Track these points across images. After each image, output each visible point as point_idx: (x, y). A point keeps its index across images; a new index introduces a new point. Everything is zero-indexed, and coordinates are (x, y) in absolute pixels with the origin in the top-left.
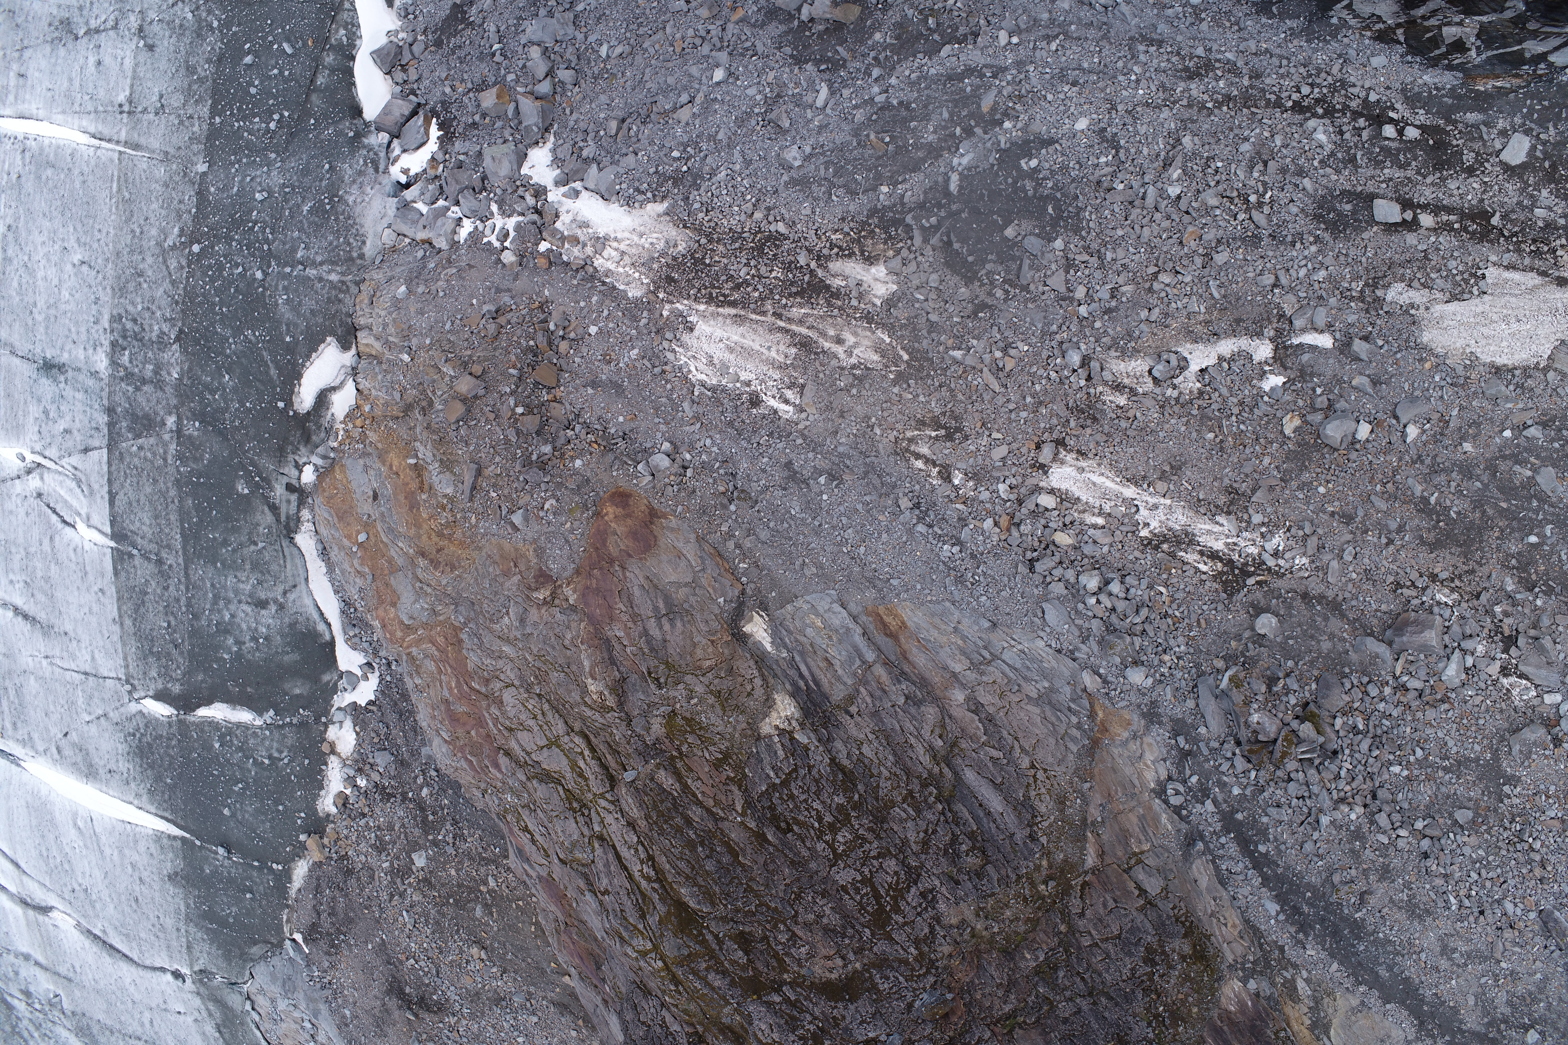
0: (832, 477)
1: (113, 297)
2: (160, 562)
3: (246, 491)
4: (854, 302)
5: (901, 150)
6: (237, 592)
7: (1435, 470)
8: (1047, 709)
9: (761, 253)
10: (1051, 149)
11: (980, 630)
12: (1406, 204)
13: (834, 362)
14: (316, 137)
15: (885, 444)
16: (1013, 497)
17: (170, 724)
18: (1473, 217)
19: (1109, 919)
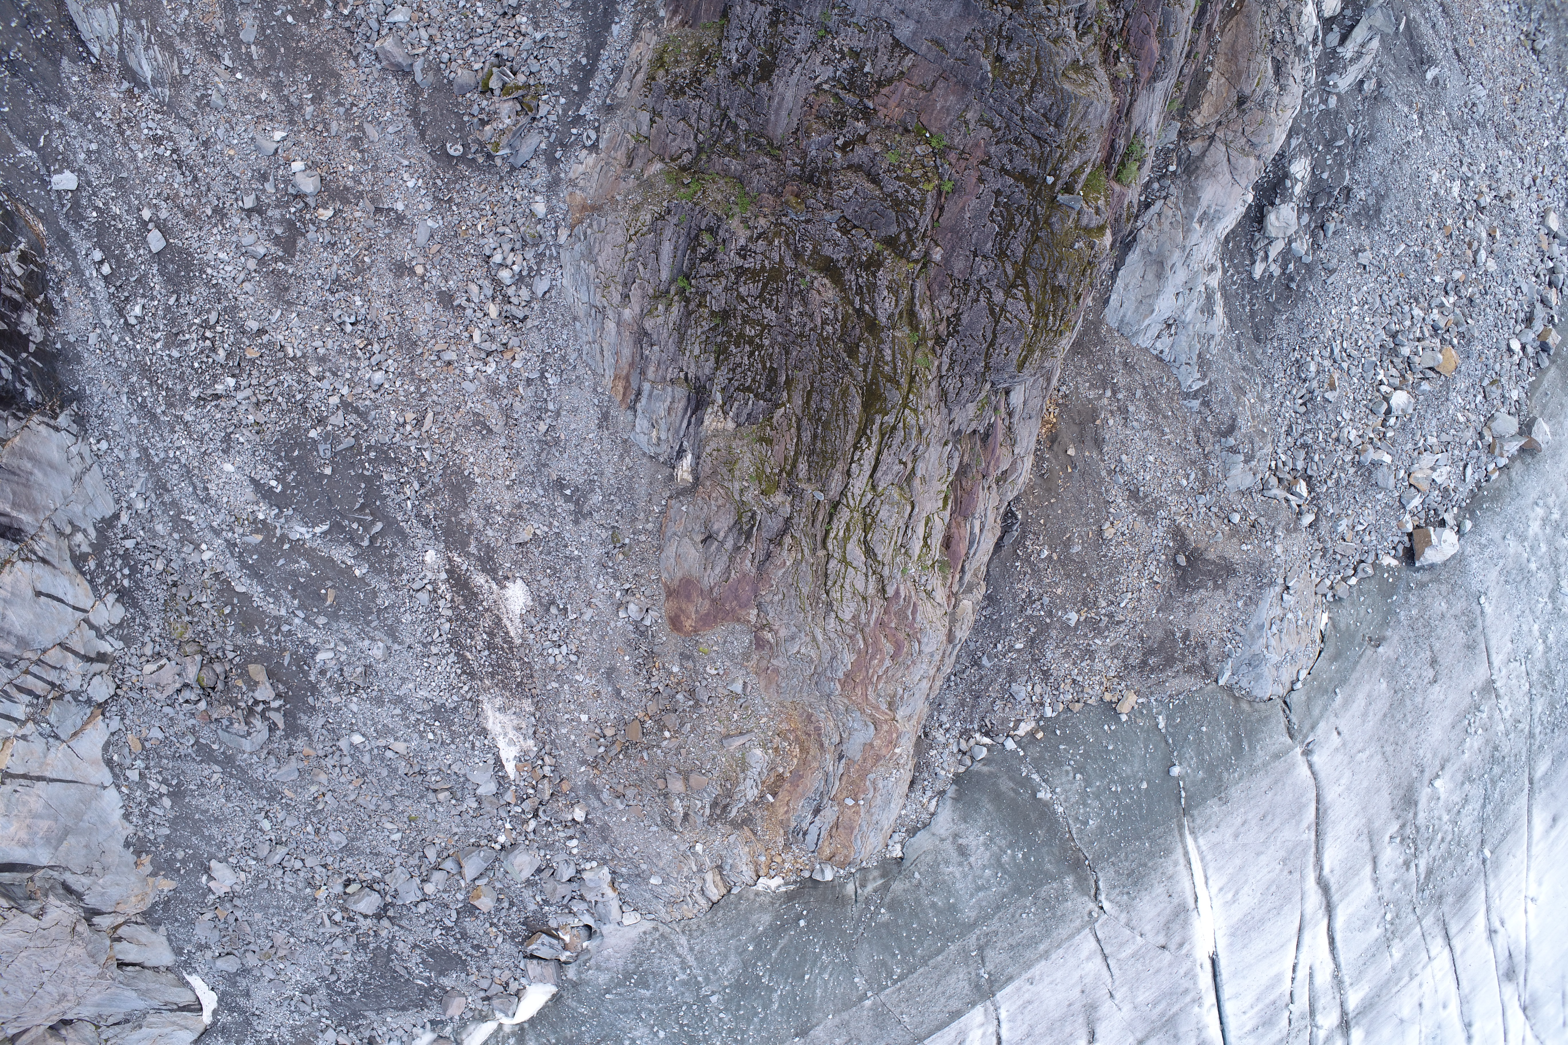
0: (562, 487)
6: (965, 876)
7: (291, 107)
8: (594, 253)
10: (258, 478)
11: (583, 326)
12: (144, 232)
16: (491, 360)
19: (679, 132)
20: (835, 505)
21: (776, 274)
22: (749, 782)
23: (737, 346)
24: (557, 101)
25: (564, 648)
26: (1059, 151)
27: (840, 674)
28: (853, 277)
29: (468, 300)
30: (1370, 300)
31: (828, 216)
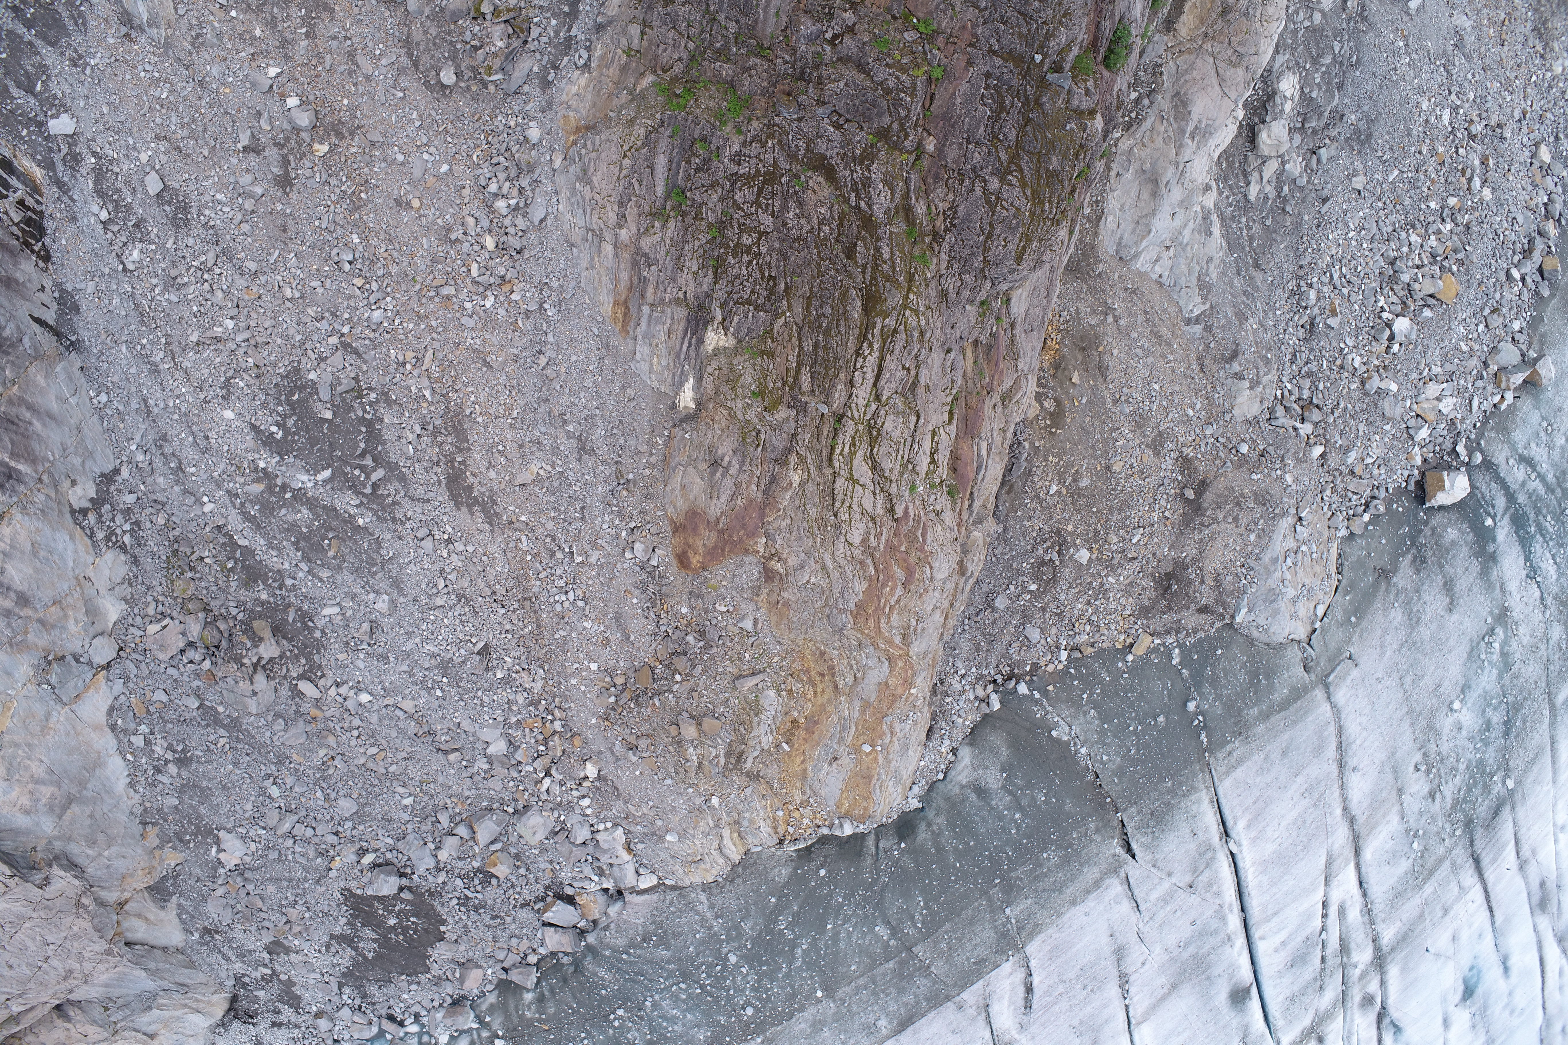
0: (565, 422)
8: (589, 174)
10: (258, 424)
11: (580, 252)
19: (670, 41)
20: (840, 419)
21: (771, 177)
22: (763, 728)
23: (735, 256)
24: (549, 23)
25: (571, 595)
26: (1046, 27)
27: (852, 605)
28: (848, 173)
29: (465, 234)
30: (1367, 226)
31: (820, 110)
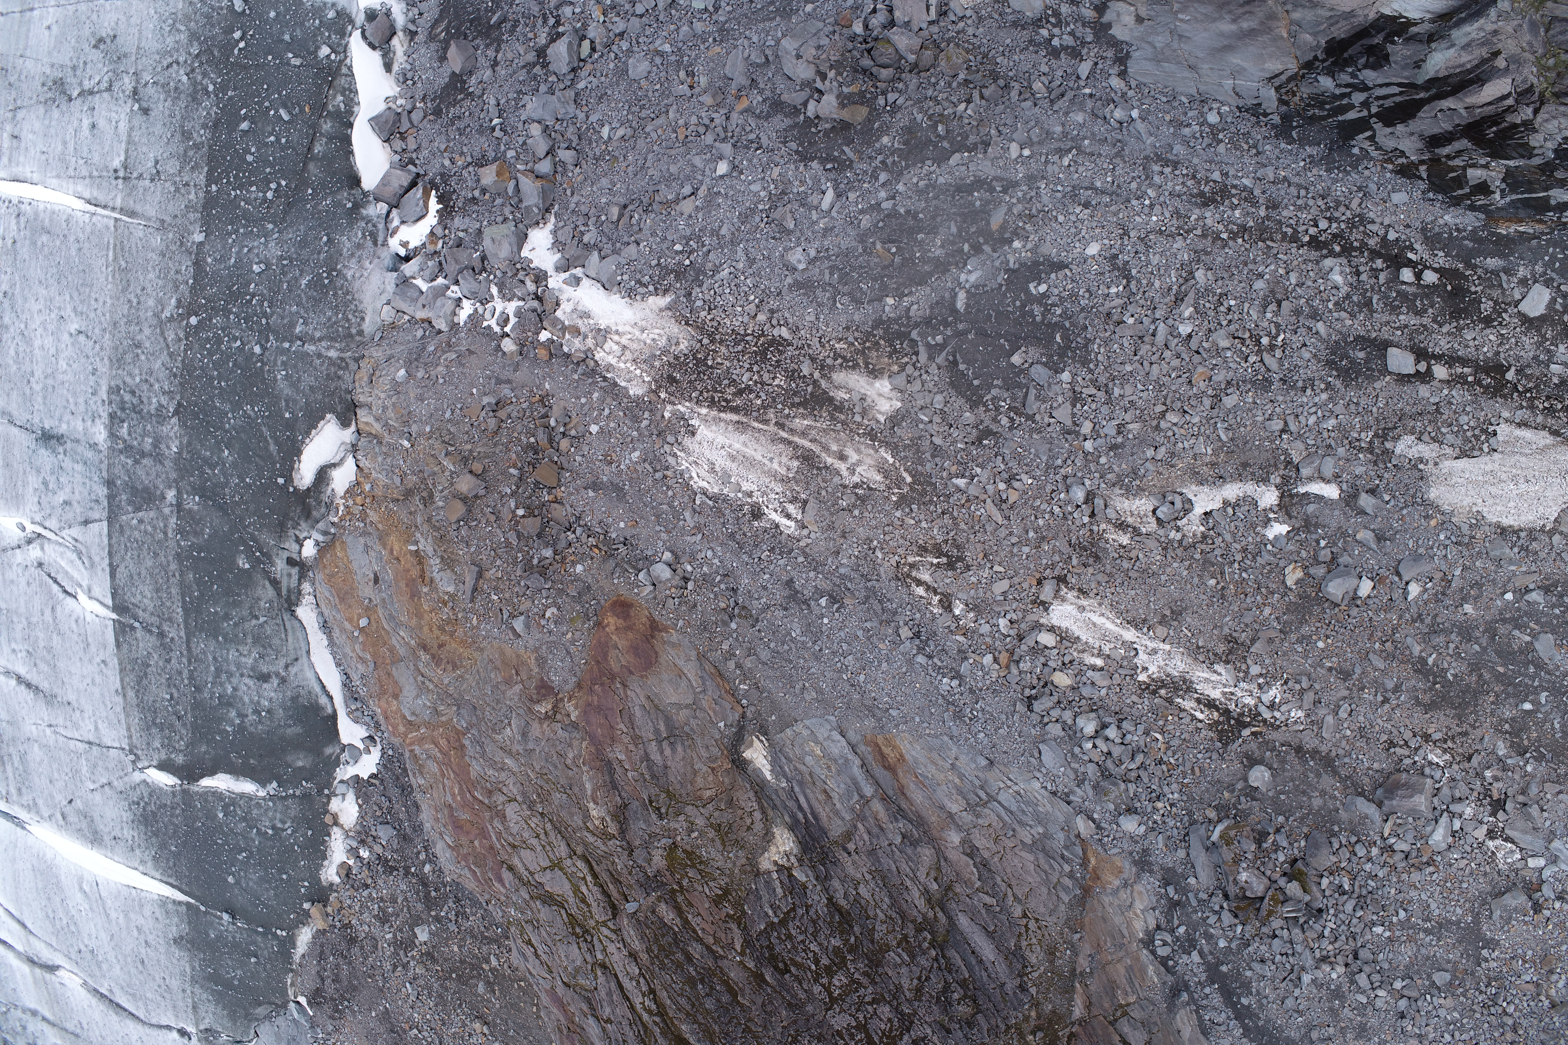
1: (111, 368)
2: (162, 635)
3: (247, 566)
4: (858, 418)
5: (908, 261)
6: (239, 666)
7: (1435, 630)
8: (1041, 856)
9: (764, 359)
11: (977, 768)
12: (1421, 354)
13: (836, 480)
14: (314, 208)
15: (886, 568)
16: (1013, 632)
17: (173, 793)
18: (1487, 370)
20: (613, 912)
24: (1225, 939)
27: (467, 743)
